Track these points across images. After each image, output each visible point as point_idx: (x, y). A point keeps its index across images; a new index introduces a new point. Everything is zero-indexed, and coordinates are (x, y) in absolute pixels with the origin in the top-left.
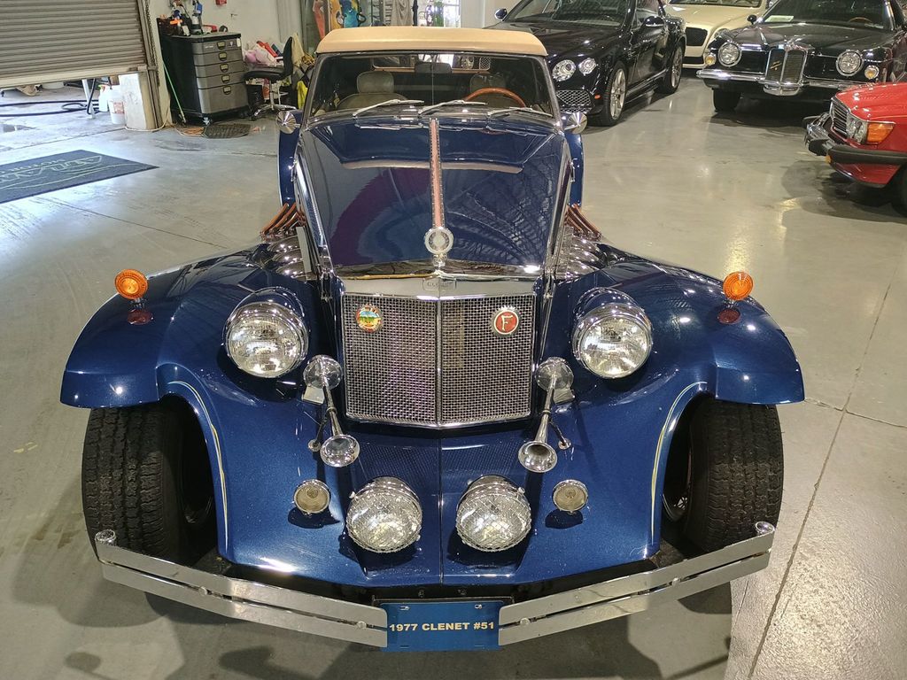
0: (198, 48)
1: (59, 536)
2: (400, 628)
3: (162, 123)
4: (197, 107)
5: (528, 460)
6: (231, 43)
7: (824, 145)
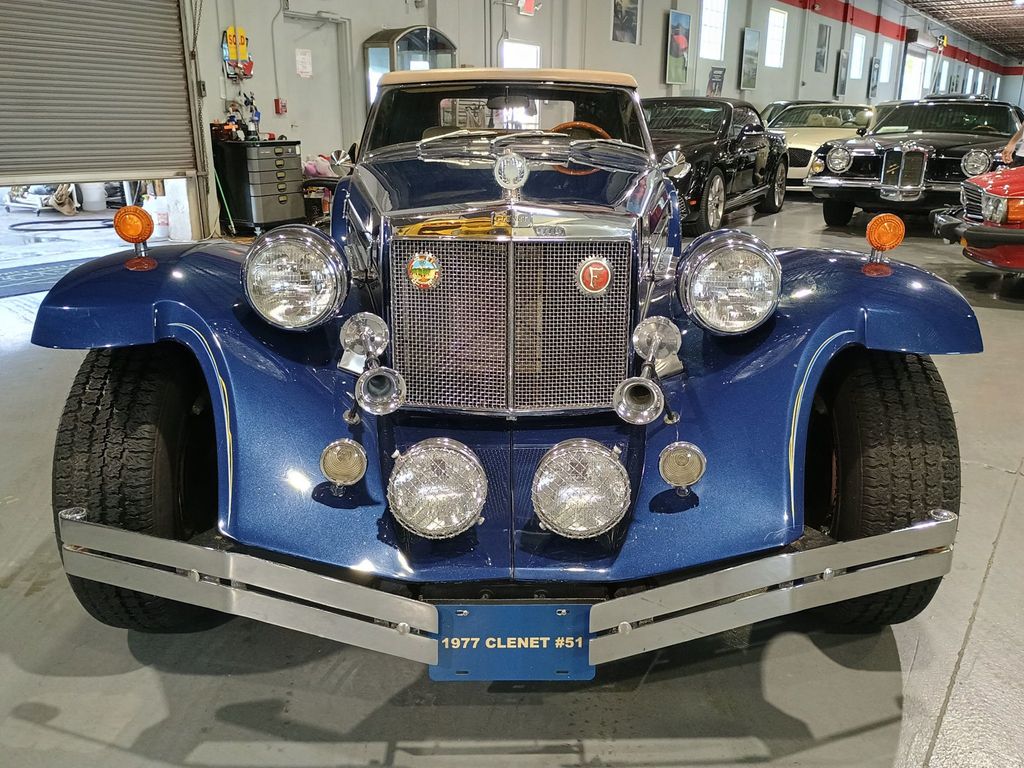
0: (253, 153)
1: (29, 585)
2: (456, 643)
3: (209, 234)
4: (247, 215)
6: (290, 150)
7: (958, 228)
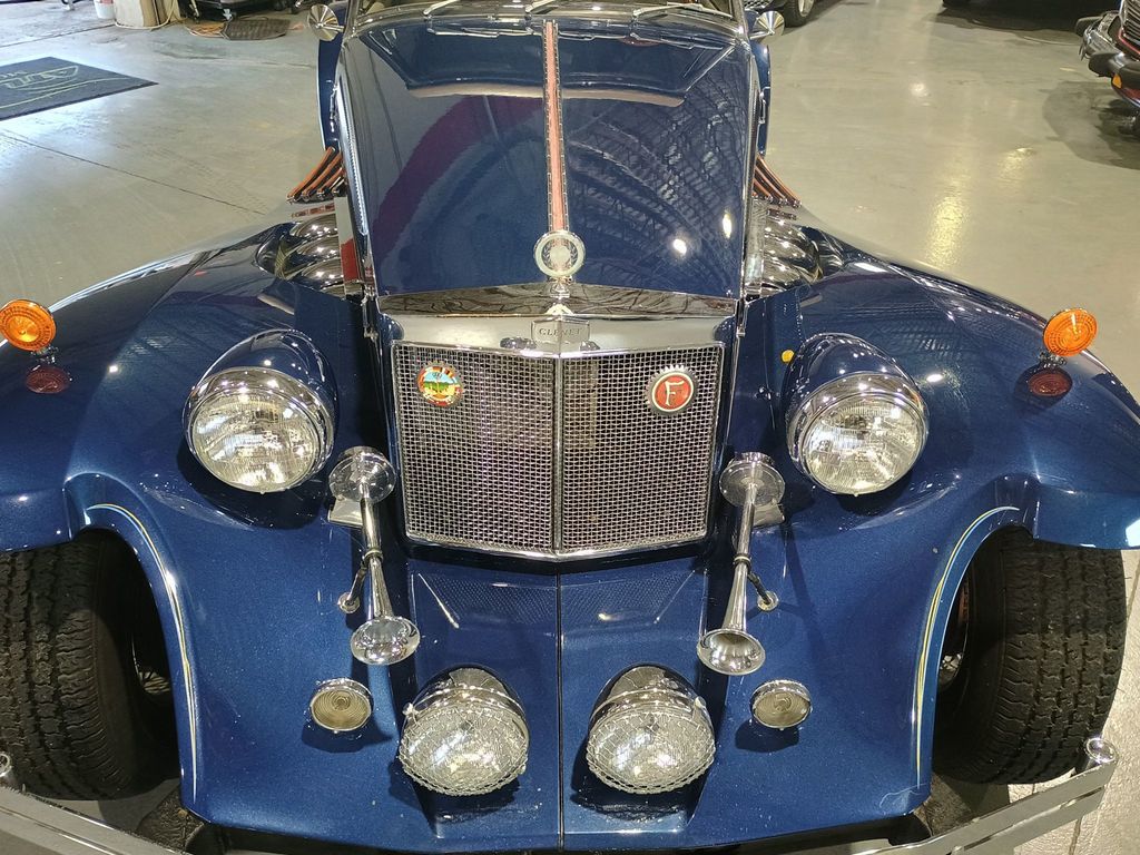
3: (166, 17)
5: (716, 654)
7: (1112, 61)
